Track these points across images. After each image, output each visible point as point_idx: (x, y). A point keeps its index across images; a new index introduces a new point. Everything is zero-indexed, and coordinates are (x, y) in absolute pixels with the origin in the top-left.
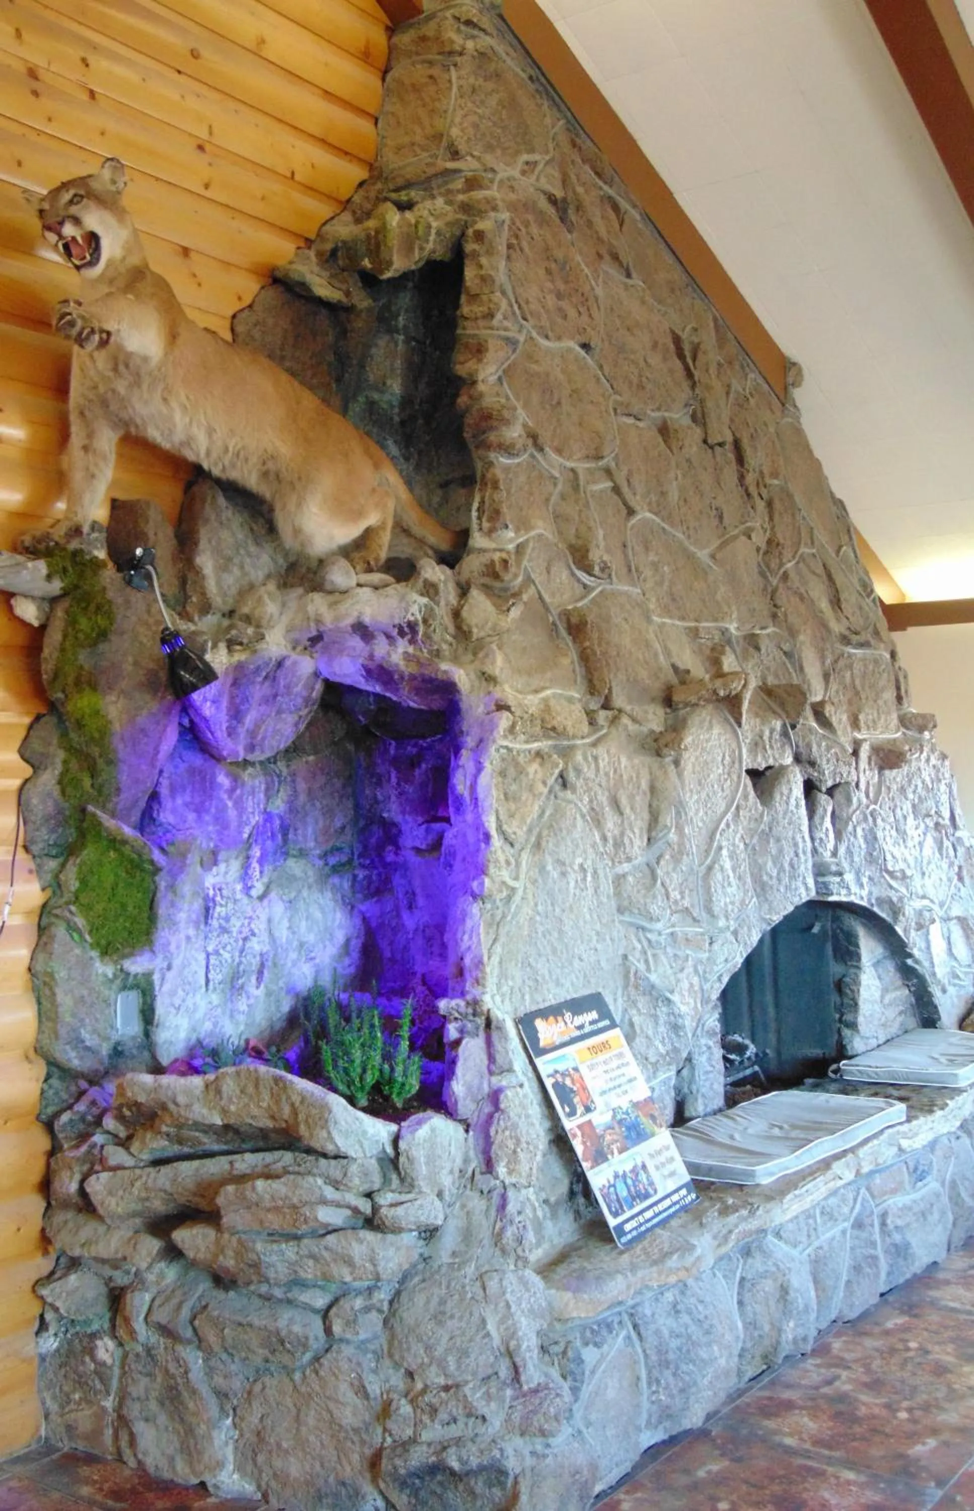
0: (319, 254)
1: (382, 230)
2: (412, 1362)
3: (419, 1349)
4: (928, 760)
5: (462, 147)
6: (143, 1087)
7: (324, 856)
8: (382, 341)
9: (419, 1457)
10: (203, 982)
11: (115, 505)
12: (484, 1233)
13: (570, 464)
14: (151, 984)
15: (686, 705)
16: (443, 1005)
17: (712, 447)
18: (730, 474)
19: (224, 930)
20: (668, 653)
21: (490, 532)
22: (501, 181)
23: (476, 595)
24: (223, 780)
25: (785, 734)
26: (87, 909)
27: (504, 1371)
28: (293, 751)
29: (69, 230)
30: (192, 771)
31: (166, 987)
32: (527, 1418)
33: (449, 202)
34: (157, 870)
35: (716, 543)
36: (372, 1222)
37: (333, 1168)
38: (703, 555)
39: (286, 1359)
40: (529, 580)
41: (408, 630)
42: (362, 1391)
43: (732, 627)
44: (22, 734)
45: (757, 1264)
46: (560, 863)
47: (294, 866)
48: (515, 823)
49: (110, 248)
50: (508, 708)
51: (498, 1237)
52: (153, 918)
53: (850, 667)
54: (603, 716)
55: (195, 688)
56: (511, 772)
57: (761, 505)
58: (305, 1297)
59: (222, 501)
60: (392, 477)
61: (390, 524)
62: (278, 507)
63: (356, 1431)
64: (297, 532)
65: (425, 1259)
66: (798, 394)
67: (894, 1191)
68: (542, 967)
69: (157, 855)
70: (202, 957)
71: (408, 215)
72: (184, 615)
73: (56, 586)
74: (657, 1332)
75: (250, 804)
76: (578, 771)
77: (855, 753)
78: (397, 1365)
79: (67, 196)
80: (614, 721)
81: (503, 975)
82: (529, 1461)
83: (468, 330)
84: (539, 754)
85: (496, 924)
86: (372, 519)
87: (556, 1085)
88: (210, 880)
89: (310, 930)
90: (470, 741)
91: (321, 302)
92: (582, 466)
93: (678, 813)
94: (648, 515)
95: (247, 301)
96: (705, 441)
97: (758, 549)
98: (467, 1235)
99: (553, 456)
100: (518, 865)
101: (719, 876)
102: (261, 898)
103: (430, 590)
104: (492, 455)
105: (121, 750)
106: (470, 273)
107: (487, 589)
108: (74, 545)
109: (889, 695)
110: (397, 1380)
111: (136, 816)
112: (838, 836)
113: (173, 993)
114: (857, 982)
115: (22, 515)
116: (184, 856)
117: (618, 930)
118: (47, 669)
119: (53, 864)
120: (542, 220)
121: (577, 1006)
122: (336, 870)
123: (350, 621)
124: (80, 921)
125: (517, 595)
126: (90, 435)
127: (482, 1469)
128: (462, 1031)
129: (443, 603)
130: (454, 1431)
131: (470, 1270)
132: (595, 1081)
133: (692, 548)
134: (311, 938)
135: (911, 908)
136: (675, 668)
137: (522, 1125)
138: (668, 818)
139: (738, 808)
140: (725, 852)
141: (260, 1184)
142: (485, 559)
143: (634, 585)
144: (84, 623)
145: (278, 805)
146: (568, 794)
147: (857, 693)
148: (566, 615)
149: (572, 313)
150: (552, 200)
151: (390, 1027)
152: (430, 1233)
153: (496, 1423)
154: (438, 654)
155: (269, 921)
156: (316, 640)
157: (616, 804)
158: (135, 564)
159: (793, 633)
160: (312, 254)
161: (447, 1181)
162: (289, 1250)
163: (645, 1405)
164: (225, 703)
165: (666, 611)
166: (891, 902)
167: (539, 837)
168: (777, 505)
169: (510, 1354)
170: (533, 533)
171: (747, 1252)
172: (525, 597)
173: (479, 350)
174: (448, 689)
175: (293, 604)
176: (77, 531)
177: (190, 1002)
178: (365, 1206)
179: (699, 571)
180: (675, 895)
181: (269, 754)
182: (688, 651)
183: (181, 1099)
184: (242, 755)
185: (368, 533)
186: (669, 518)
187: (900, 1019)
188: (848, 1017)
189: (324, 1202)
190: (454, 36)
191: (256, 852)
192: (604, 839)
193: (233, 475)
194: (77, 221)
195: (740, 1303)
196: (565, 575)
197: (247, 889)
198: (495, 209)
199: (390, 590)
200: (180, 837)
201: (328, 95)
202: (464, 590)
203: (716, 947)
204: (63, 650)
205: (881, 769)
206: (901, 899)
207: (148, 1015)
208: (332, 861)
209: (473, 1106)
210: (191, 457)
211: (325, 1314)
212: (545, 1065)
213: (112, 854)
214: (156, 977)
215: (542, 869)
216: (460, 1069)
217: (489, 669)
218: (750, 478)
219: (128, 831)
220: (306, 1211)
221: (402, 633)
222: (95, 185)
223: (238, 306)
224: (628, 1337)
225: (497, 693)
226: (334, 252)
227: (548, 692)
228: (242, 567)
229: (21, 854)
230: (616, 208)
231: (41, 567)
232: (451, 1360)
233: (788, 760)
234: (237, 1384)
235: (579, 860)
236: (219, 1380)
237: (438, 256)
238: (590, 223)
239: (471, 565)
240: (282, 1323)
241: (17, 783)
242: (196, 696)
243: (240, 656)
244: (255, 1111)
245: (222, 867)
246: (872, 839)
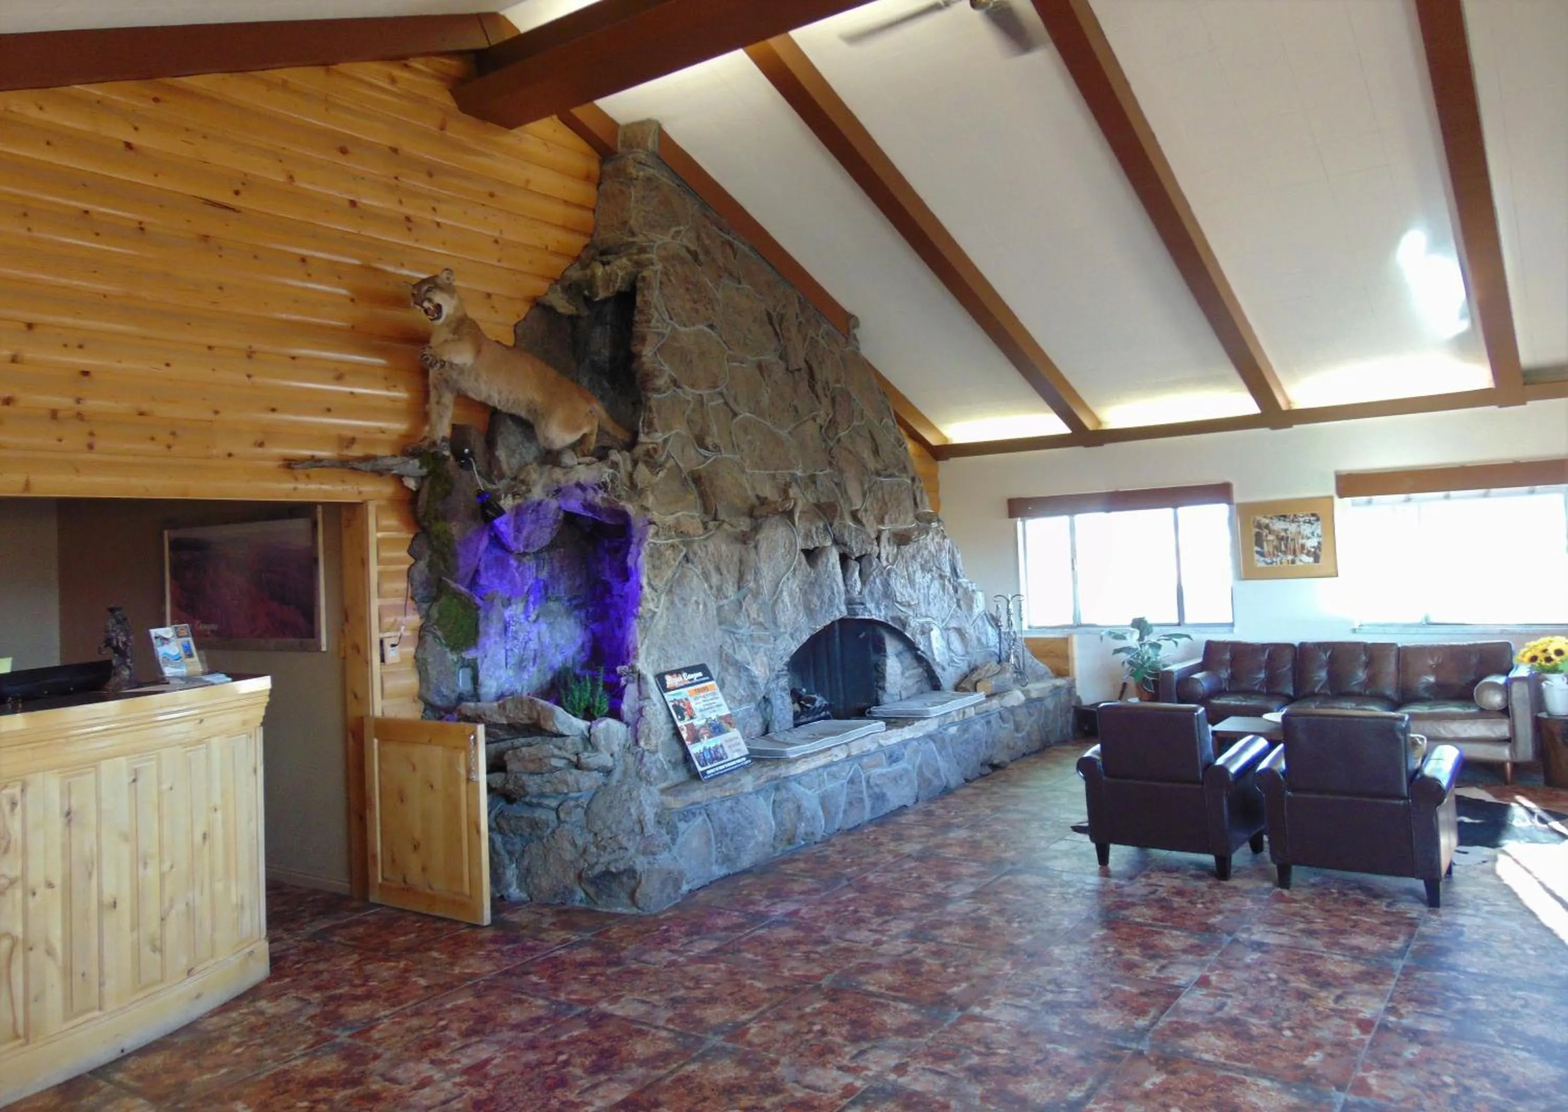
0: (563, 288)
1: (593, 276)
2: (596, 829)
3: (599, 823)
4: (933, 539)
5: (636, 230)
6: (470, 708)
7: (570, 600)
8: (598, 330)
9: (598, 869)
10: (503, 663)
11: (454, 427)
12: (632, 772)
13: (698, 392)
14: (476, 664)
15: (761, 516)
16: (619, 669)
17: (792, 372)
18: (804, 387)
19: (515, 638)
20: (754, 488)
21: (648, 434)
22: (659, 247)
23: (641, 467)
24: (513, 563)
25: (826, 529)
26: (442, 627)
27: (637, 829)
28: (551, 546)
29: (426, 304)
30: (497, 559)
31: (485, 666)
32: (645, 848)
33: (630, 260)
34: (478, 608)
35: (793, 425)
36: (578, 766)
37: (558, 741)
38: (784, 433)
39: (539, 832)
40: (669, 456)
41: (603, 486)
42: (574, 844)
43: (799, 473)
44: (409, 542)
45: (783, 794)
46: (682, 599)
47: (553, 605)
48: (657, 580)
49: (447, 310)
50: (654, 523)
51: (638, 773)
52: (477, 632)
53: (882, 488)
54: (711, 524)
55: (494, 518)
56: (656, 555)
57: (826, 401)
58: (546, 802)
59: (510, 422)
60: (598, 408)
61: (596, 431)
62: (536, 427)
63: (572, 862)
64: (546, 439)
65: (605, 785)
66: (856, 331)
67: (875, 766)
68: (671, 651)
69: (478, 601)
70: (503, 651)
71: (607, 268)
72: (492, 482)
73: (424, 471)
74: (719, 819)
75: (527, 574)
76: (695, 554)
77: (878, 539)
78: (590, 831)
79: (425, 288)
80: (718, 527)
81: (648, 654)
82: (646, 866)
83: (639, 329)
84: (672, 546)
85: (645, 630)
86: (586, 430)
87: (674, 706)
88: (507, 613)
89: (562, 638)
90: (635, 540)
91: (560, 316)
92: (705, 393)
93: (756, 573)
94: (748, 414)
95: (522, 317)
96: (787, 369)
97: (821, 427)
98: (625, 773)
99: (687, 388)
100: (659, 600)
101: (781, 605)
102: (535, 622)
103: (615, 465)
104: (649, 394)
105: (460, 549)
106: (639, 299)
107: (646, 463)
108: (432, 451)
109: (909, 503)
110: (590, 838)
111: (468, 580)
112: (864, 583)
113: (488, 670)
114: (885, 664)
115: (406, 436)
116: (492, 601)
117: (718, 633)
118: (421, 511)
119: (425, 606)
120: (682, 261)
121: (690, 670)
122: (577, 607)
123: (574, 481)
124: (439, 633)
125: (661, 466)
126: (440, 397)
127: (625, 870)
128: (627, 681)
129: (623, 471)
130: (613, 857)
131: (625, 788)
132: (696, 705)
133: (776, 430)
134: (563, 642)
135: (914, 623)
136: (758, 497)
137: (653, 723)
138: (749, 577)
139: (795, 570)
140: (785, 593)
141: (524, 749)
142: (644, 448)
143: (735, 453)
144: (438, 489)
145: (544, 575)
146: (690, 565)
147: (886, 504)
148: (692, 473)
149: (702, 310)
150: (688, 250)
151: (594, 680)
152: (608, 772)
153: (632, 851)
154: (619, 497)
155: (539, 633)
156: (558, 491)
157: (718, 570)
158: (465, 457)
159: (841, 472)
160: (558, 287)
161: (616, 748)
162: (537, 779)
163: (714, 853)
164: (512, 525)
165: (756, 466)
166: (900, 619)
167: (672, 586)
168: (839, 399)
169: (640, 822)
170: (674, 432)
171: (777, 788)
172: (668, 465)
173: (643, 339)
174: (624, 515)
175: (546, 474)
176: (434, 444)
177: (497, 674)
178: (574, 759)
179: (779, 442)
180: (754, 615)
181: (536, 549)
182: (768, 487)
183: (488, 713)
184: (522, 550)
185: (584, 436)
186: (761, 414)
187: (916, 686)
188: (881, 684)
189: (554, 756)
190: (632, 171)
191: (531, 599)
192: (711, 587)
193: (513, 411)
194: (430, 300)
195: (774, 813)
196: (693, 452)
197: (527, 617)
198: (652, 264)
199: (594, 466)
200: (489, 592)
201: (566, 202)
202: (635, 463)
203: (778, 642)
204: (428, 502)
205: (898, 546)
206: (906, 618)
207: (475, 679)
208: (574, 602)
209: (630, 715)
210: (491, 403)
211: (557, 810)
212: (669, 696)
213: (455, 601)
214: (479, 661)
215: (672, 603)
216: (625, 698)
217: (645, 504)
218: (819, 388)
219: (463, 589)
220: (546, 761)
221: (600, 488)
222: (439, 281)
223: (517, 320)
224: (704, 820)
225: (649, 516)
226: (570, 286)
227: (679, 514)
228: (521, 454)
229: (410, 602)
230: (731, 245)
231: (416, 462)
232: (614, 826)
233: (829, 543)
234: (518, 847)
235: (694, 598)
236: (509, 847)
237: (623, 289)
238: (713, 260)
239: (639, 450)
240: (536, 815)
241: (406, 567)
242: (497, 522)
243: (519, 501)
244: (522, 716)
245: (514, 607)
246: (886, 584)
